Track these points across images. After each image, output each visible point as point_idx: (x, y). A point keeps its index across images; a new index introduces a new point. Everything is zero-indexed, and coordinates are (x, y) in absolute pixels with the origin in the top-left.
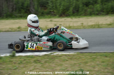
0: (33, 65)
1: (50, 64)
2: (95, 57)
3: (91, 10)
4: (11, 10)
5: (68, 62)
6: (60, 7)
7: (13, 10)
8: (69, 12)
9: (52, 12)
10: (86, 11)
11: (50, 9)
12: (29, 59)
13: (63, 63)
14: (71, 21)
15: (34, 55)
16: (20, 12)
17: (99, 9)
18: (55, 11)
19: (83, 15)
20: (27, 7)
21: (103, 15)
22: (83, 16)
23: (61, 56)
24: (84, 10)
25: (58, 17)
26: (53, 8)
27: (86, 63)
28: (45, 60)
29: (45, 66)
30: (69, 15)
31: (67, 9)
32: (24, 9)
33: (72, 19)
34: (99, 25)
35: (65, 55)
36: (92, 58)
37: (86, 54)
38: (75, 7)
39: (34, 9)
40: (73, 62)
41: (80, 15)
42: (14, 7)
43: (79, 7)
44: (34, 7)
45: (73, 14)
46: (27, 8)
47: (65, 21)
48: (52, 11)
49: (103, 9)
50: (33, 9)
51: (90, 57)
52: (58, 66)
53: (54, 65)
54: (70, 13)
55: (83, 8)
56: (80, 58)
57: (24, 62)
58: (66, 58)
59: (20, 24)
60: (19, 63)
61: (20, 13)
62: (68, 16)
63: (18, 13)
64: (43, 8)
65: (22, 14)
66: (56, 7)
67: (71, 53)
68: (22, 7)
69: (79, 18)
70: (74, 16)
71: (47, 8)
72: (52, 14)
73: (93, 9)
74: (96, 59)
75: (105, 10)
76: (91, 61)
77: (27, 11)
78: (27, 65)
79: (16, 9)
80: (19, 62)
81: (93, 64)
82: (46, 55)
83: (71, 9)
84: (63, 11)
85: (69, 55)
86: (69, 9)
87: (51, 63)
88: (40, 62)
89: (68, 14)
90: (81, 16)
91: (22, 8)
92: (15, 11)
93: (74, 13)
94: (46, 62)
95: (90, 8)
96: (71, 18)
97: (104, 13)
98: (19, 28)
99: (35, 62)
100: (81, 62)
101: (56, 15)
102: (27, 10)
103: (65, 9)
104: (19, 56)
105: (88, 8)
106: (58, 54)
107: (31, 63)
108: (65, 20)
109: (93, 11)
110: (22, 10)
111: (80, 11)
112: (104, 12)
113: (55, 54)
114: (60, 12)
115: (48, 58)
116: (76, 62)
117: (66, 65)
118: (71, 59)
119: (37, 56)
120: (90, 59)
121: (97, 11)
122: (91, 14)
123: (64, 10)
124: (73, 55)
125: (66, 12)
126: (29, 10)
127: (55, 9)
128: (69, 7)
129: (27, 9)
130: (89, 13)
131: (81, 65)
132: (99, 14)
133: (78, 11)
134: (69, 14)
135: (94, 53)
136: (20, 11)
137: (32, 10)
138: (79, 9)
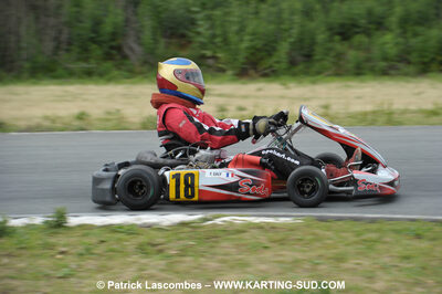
0: (134, 262)
1: (202, 259)
2: (373, 236)
3: (361, 55)
4: (49, 45)
5: (267, 254)
6: (242, 41)
7: (57, 48)
8: (274, 59)
9: (209, 58)
10: (340, 56)
11: (203, 46)
12: (120, 239)
13: (251, 258)
14: (282, 97)
15: (139, 223)
16: (84, 54)
17: (392, 51)
18: (219, 55)
19: (330, 72)
20: (114, 35)
21: (406, 75)
22: (329, 78)
23: (244, 232)
24: (333, 54)
25: (233, 81)
26: (213, 43)
27: (340, 259)
28: (181, 242)
29: (181, 267)
30: (273, 71)
31: (269, 48)
32: (99, 43)
33: (288, 88)
34: (391, 113)
35: (260, 227)
36: (365, 241)
37: (340, 223)
38: (301, 40)
39: (140, 44)
40: (289, 254)
41: (319, 73)
42: (64, 37)
43: (313, 43)
44: (139, 38)
45: (289, 69)
46: (113, 40)
47: (261, 93)
48: (209, 53)
49: (409, 53)
50: (135, 46)
51: (358, 235)
52: (232, 267)
53: (213, 264)
54: (278, 62)
55: (330, 45)
56: (318, 238)
57: (101, 249)
58: (263, 238)
59: (85, 100)
60: (81, 254)
61: (86, 60)
62: (270, 74)
63: (79, 60)
64: (174, 41)
65: (92, 65)
66: (226, 41)
67: (282, 220)
68: (93, 35)
69: (314, 83)
70: (294, 75)
71: (190, 42)
72: (209, 67)
73: (368, 50)
74: (380, 246)
75: (414, 57)
76: (358, 254)
77: (114, 52)
78: (110, 264)
79: (70, 44)
80: (80, 249)
81: (366, 263)
82: (183, 224)
83: (284, 48)
84: (252, 54)
85: (273, 227)
86: (274, 49)
87: (203, 256)
88: (160, 251)
89: (271, 67)
90: (319, 77)
91: (93, 40)
92: (68, 50)
93: (293, 63)
94: (183, 252)
95: (358, 48)
96: (284, 84)
97: (411, 69)
98: (81, 117)
99: (143, 249)
100: (321, 256)
101: (223, 71)
102: (112, 48)
103: (259, 46)
104: (81, 226)
105: (351, 47)
106: (231, 223)
107: (128, 255)
108: (260, 90)
109: (368, 60)
110: (94, 46)
111: (317, 57)
112: (409, 63)
113: (218, 221)
114: (241, 58)
115: (191, 238)
116: (299, 256)
117: (263, 267)
118: (282, 242)
119: (149, 226)
120: (356, 243)
121: (385, 59)
122: (359, 71)
123: (254, 51)
124: (291, 229)
125: (262, 59)
126: (119, 49)
127: (220, 47)
128: (275, 41)
129: (114, 44)
130: (350, 66)
131: (323, 267)
132: (392, 72)
133: (309, 57)
134: (276, 66)
135: (373, 221)
136: (86, 50)
137: (131, 49)
138: (313, 50)
